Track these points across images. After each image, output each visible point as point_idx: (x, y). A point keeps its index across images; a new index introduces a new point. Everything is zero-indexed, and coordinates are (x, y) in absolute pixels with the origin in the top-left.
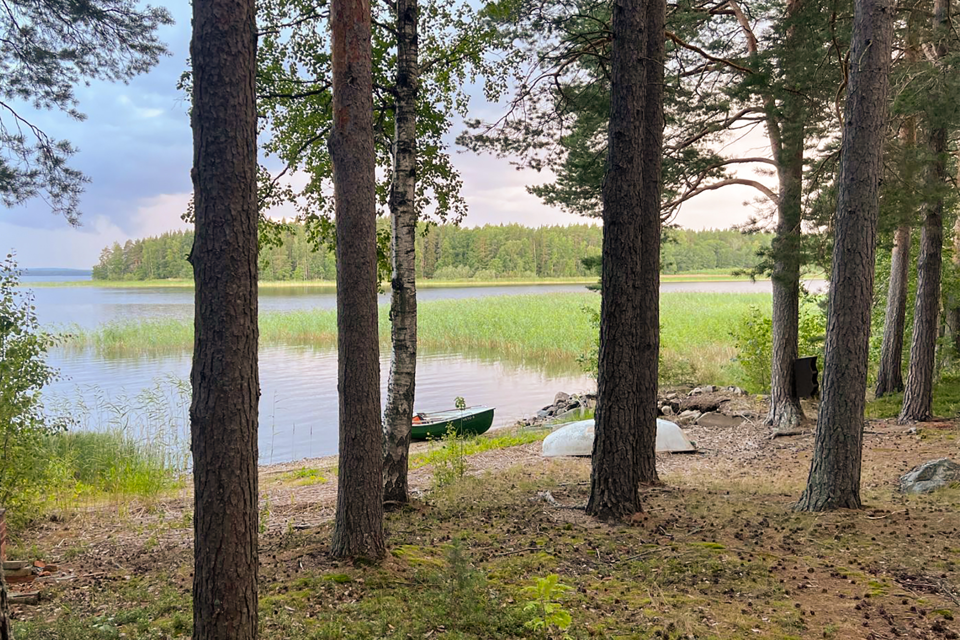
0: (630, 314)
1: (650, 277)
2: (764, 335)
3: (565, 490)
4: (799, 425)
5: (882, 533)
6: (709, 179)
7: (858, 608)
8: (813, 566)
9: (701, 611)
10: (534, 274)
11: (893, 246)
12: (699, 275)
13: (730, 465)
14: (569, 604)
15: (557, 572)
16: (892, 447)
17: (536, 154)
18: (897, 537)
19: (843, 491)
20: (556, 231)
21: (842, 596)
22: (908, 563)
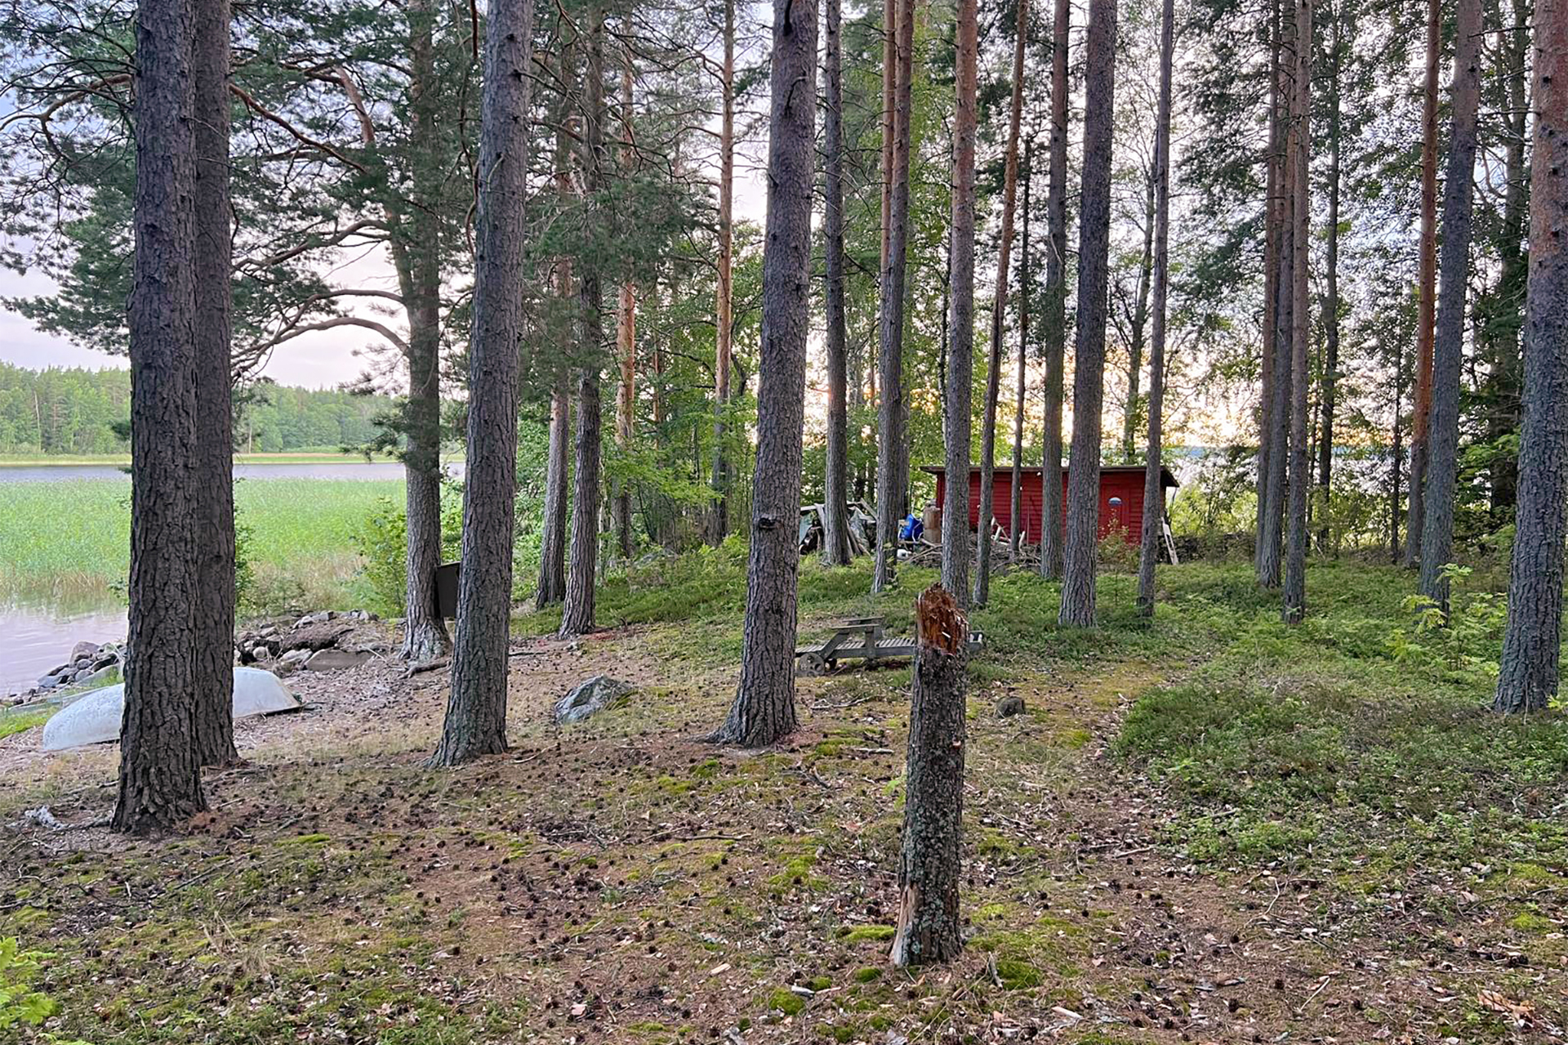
0: (180, 508)
1: (217, 452)
2: (398, 537)
3: (77, 800)
4: (443, 654)
5: (530, 777)
6: (315, 314)
7: (494, 879)
8: (444, 837)
9: (287, 937)
10: (37, 448)
11: (550, 419)
13: (350, 721)
14: (68, 982)
15: (53, 935)
16: (550, 668)
17: (12, 244)
18: (546, 780)
19: (485, 733)
20: (78, 379)
21: (476, 869)
22: (555, 810)
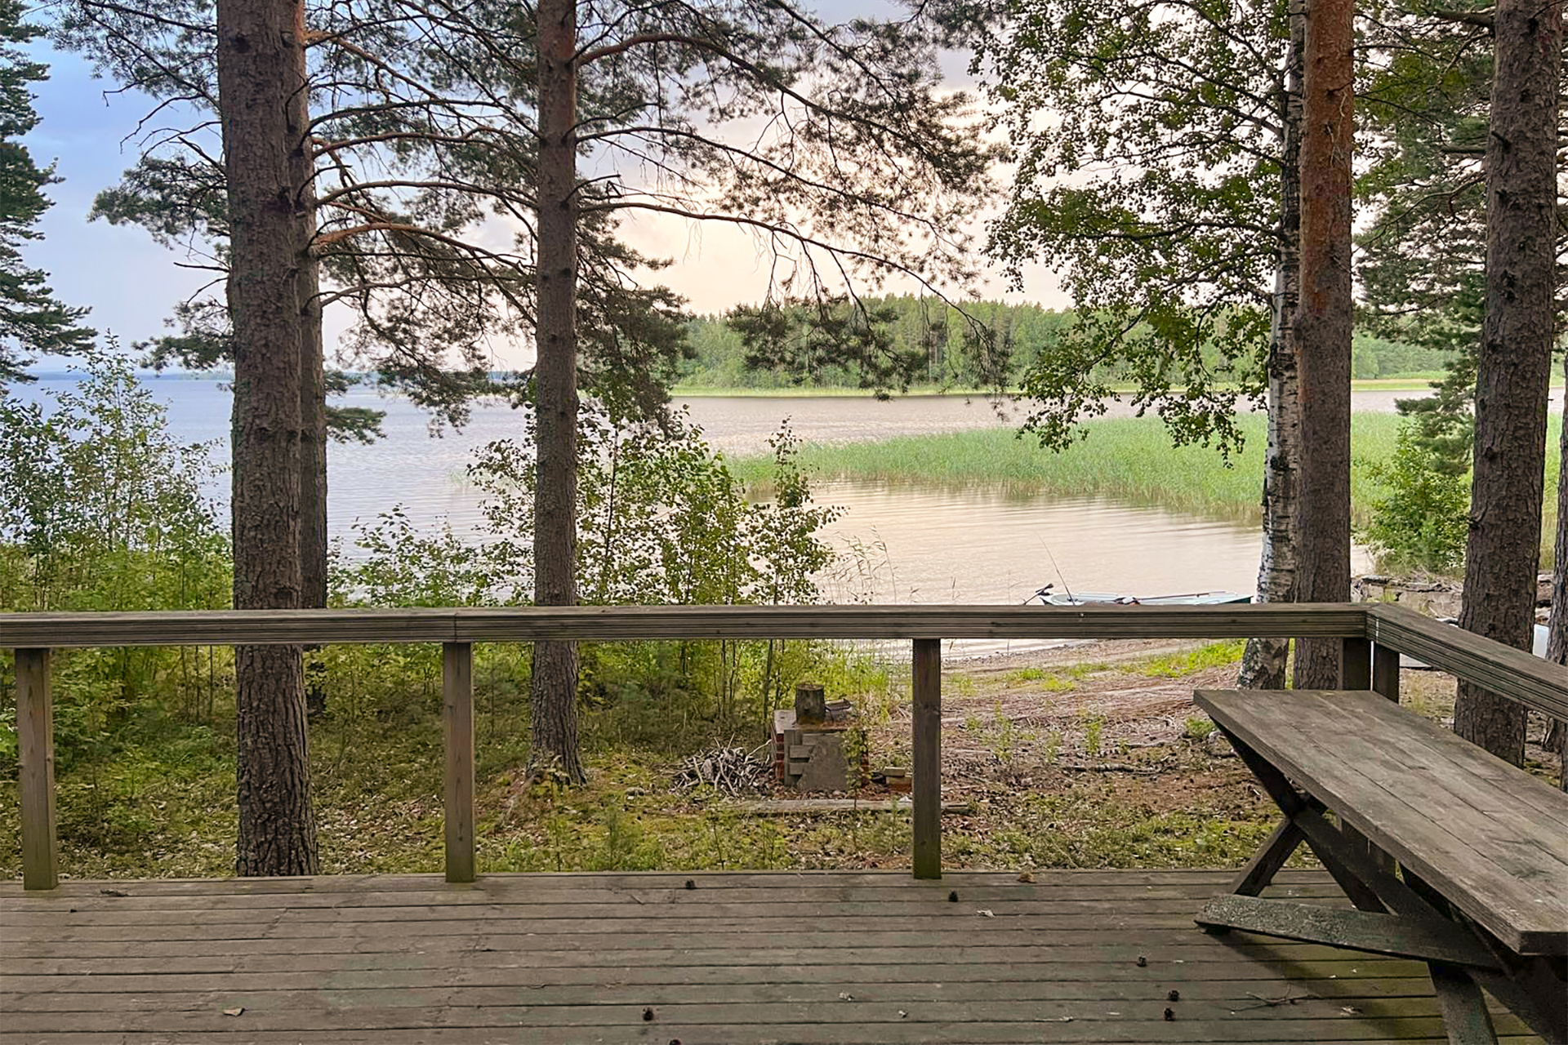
12: (1414, 380)
